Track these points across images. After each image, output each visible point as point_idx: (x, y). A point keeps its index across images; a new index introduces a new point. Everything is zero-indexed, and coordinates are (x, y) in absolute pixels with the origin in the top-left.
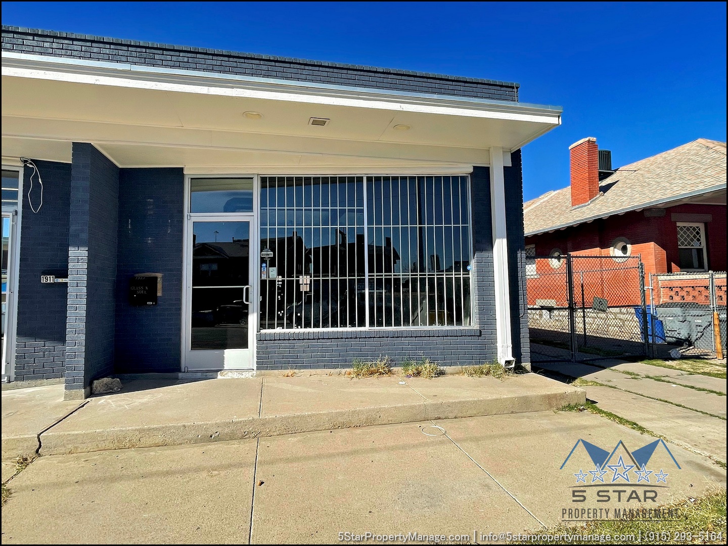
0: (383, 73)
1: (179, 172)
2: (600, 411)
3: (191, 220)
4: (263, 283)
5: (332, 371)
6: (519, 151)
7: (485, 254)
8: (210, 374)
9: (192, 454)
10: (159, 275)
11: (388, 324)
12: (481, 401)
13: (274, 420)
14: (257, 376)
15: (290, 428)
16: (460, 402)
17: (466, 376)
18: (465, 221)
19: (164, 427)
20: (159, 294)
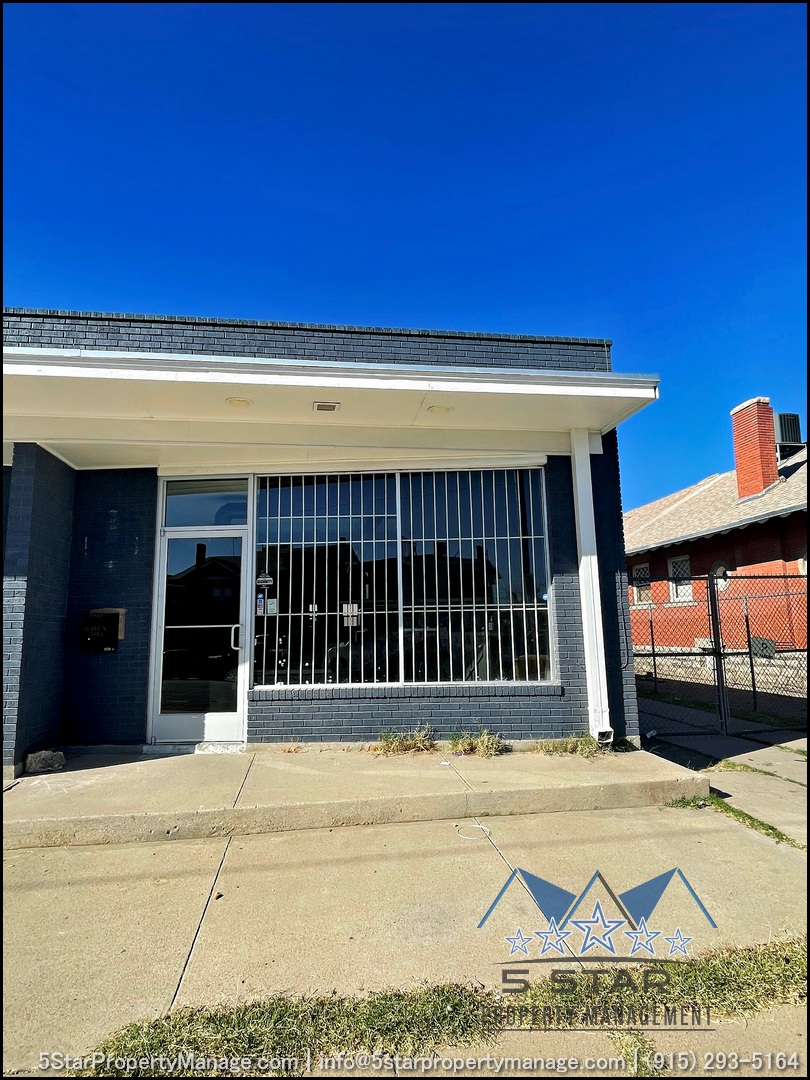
0: (419, 336)
1: (152, 473)
2: (728, 808)
3: (165, 536)
4: (259, 620)
5: (351, 745)
6: (613, 432)
7: (567, 578)
8: (185, 747)
9: (140, 856)
10: (122, 611)
11: (432, 678)
12: (549, 790)
13: (253, 812)
14: (248, 751)
15: (275, 824)
16: (517, 792)
17: (541, 754)
18: (539, 531)
19: (106, 819)
20: (121, 637)
